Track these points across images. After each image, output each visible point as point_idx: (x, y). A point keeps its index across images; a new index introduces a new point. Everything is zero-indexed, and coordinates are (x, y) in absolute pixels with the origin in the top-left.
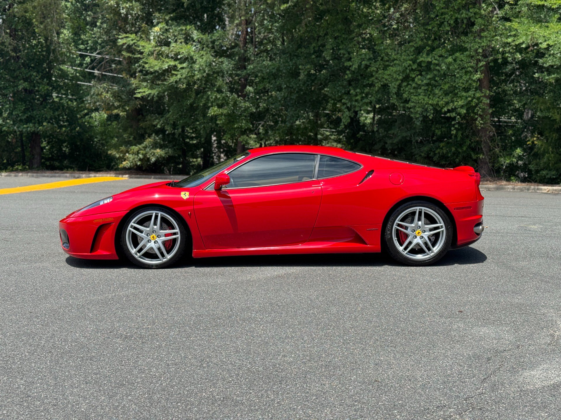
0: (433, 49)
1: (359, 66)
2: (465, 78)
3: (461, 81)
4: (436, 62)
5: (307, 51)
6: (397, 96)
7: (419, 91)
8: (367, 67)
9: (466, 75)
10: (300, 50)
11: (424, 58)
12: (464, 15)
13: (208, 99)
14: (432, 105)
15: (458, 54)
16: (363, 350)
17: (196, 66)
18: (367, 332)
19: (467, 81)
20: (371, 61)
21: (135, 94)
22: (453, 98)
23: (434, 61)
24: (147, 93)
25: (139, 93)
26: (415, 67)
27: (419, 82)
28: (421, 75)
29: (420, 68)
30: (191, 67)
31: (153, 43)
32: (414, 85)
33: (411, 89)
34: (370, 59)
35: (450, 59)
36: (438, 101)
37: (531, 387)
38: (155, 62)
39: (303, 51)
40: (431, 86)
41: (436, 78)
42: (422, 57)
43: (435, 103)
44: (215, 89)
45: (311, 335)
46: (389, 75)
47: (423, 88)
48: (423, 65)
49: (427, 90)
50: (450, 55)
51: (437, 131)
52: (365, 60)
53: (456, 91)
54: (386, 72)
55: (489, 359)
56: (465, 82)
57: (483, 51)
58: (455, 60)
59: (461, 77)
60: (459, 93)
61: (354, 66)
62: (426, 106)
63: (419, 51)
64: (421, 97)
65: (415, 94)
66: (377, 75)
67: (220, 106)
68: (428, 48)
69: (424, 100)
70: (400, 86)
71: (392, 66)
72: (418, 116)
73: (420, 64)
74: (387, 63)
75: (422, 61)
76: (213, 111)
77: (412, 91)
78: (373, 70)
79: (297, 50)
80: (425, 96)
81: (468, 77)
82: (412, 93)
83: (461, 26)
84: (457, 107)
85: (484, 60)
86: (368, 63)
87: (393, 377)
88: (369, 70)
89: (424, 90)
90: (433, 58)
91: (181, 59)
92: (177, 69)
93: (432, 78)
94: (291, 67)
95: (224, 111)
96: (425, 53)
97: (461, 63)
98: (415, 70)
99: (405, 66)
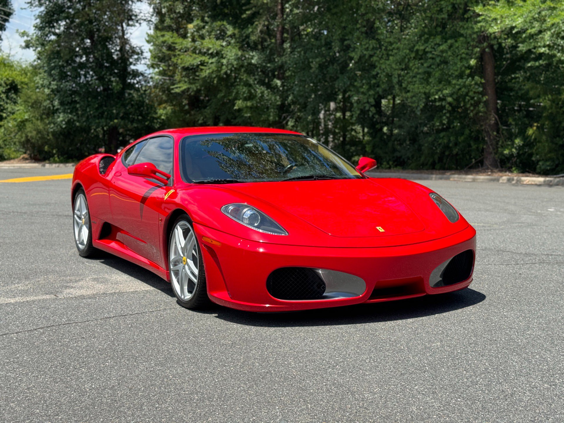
2: (459, 65)
3: (455, 68)
4: (432, 50)
7: (414, 79)
8: (371, 56)
9: (461, 62)
13: (237, 93)
14: (425, 93)
17: (224, 61)
19: (461, 68)
20: (375, 51)
21: (173, 89)
22: (444, 86)
24: (183, 88)
25: (177, 88)
26: (413, 55)
29: (418, 57)
30: (219, 62)
31: (190, 40)
32: (411, 74)
33: (408, 78)
34: (373, 48)
35: (443, 47)
36: (430, 90)
38: (190, 59)
40: (428, 74)
41: (433, 66)
43: (427, 91)
44: (242, 83)
46: (389, 65)
48: (420, 53)
49: (423, 78)
52: (370, 49)
53: (449, 79)
54: (387, 62)
56: (458, 69)
57: (478, 36)
58: (450, 47)
59: (456, 64)
60: (452, 81)
62: (420, 95)
64: (416, 86)
65: (413, 83)
66: (379, 65)
67: (245, 100)
69: (418, 88)
70: (399, 75)
71: (393, 56)
72: (415, 105)
73: (417, 53)
74: (390, 53)
75: (419, 49)
76: (239, 104)
77: (410, 80)
78: (376, 60)
80: (421, 84)
81: (462, 64)
82: (411, 82)
84: (445, 95)
85: (479, 46)
86: (372, 53)
88: (372, 59)
89: (420, 78)
90: (430, 46)
91: (212, 54)
92: (205, 64)
93: (429, 67)
94: (303, 60)
95: (249, 104)
96: (423, 42)
97: (456, 50)
98: (414, 58)
99: (403, 56)
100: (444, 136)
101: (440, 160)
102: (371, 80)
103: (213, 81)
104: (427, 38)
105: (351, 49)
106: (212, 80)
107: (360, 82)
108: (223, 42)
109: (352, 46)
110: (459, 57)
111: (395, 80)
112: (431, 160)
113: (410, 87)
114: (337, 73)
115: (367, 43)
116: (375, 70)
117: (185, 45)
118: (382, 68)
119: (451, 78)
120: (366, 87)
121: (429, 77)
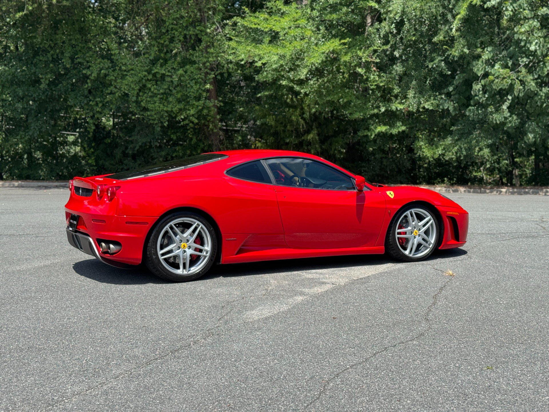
0: (166, 61)
1: (99, 74)
2: (196, 88)
3: (192, 90)
4: (170, 74)
5: (45, 59)
6: (136, 104)
7: (155, 99)
9: (196, 85)
11: (157, 69)
12: (191, 32)
14: (167, 112)
15: (188, 67)
16: (131, 309)
18: (132, 298)
19: (197, 91)
20: (109, 70)
22: (185, 106)
23: (167, 74)
26: (150, 77)
27: (156, 91)
28: (157, 84)
29: (155, 79)
32: (150, 94)
33: (147, 97)
34: (108, 68)
35: (181, 71)
36: (172, 108)
37: (251, 320)
39: (41, 59)
40: (167, 94)
41: (170, 88)
42: (156, 68)
43: (169, 109)
45: (87, 304)
46: (126, 85)
47: (159, 96)
48: (158, 76)
49: (162, 98)
50: (181, 67)
51: (172, 136)
52: (104, 68)
53: (188, 100)
54: (124, 81)
55: (223, 307)
56: (195, 92)
57: (210, 64)
58: (186, 72)
59: (192, 87)
60: (191, 101)
61: (93, 75)
62: (162, 113)
63: (153, 62)
64: (157, 104)
65: (151, 102)
66: (115, 84)
68: (161, 61)
69: (159, 107)
70: (138, 95)
71: (129, 76)
72: (156, 122)
73: (154, 75)
74: (125, 73)
75: (157, 72)
77: (148, 99)
78: (112, 79)
79: (34, 57)
80: (160, 103)
81: (198, 87)
82: (149, 101)
83: (190, 41)
84: (189, 115)
85: (211, 73)
86: (107, 72)
87: (156, 323)
88: (108, 78)
90: (166, 70)
93: (168, 88)
96: (159, 65)
97: (191, 75)
98: (151, 80)
99: (141, 77)
105: (84, 67)
107: (93, 100)
109: (85, 64)
110: (194, 81)
111: (132, 99)
113: (150, 106)
116: (110, 89)
118: (118, 87)
119: (190, 99)
120: (100, 105)
121: (167, 98)
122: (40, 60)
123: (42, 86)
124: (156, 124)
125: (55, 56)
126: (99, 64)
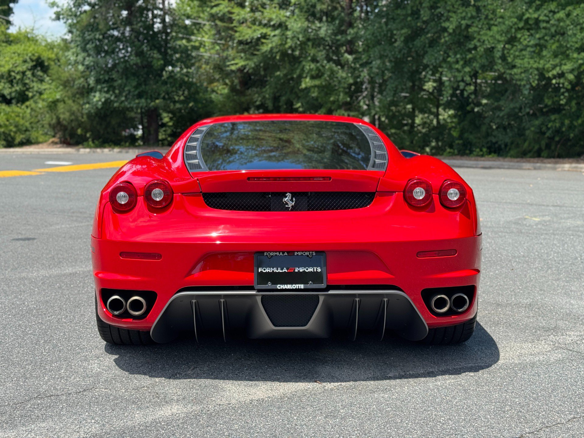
0: (543, 3)
1: (459, 26)
3: (574, 40)
4: (545, 18)
5: (404, 12)
6: (502, 61)
7: (524, 53)
8: (468, 26)
10: (396, 11)
11: (531, 14)
13: (303, 70)
14: (537, 69)
15: (569, 8)
17: (289, 33)
20: (473, 20)
21: (228, 66)
22: (562, 60)
23: (541, 18)
24: (240, 65)
25: (232, 64)
26: (521, 25)
27: (526, 43)
29: (528, 27)
30: (283, 34)
31: (248, 9)
32: (519, 47)
33: (515, 51)
34: (471, 17)
35: (561, 14)
36: (544, 65)
38: (249, 31)
40: (540, 47)
41: (546, 38)
43: (541, 66)
44: (309, 58)
46: (491, 36)
47: (528, 49)
48: (531, 22)
49: (534, 52)
50: (562, 9)
52: (467, 18)
53: (568, 52)
54: (489, 33)
56: (579, 41)
58: (568, 15)
59: (575, 35)
60: (571, 54)
61: (451, 27)
62: (531, 71)
64: (526, 60)
65: (521, 57)
66: (478, 37)
67: (313, 78)
69: (529, 63)
70: (504, 49)
71: (496, 25)
72: (523, 83)
73: (526, 21)
74: (492, 22)
75: (529, 18)
76: (306, 83)
77: (517, 53)
78: (475, 31)
80: (531, 58)
82: (518, 56)
84: (565, 71)
86: (469, 22)
88: (470, 30)
89: (529, 51)
90: (542, 15)
91: (274, 25)
92: (268, 37)
93: (543, 38)
94: (385, 32)
95: (317, 82)
96: (534, 8)
97: (576, 19)
98: (522, 28)
99: (509, 25)
100: (555, 119)
101: (548, 146)
102: (466, 55)
103: (276, 56)
104: (539, 5)
105: (443, 19)
106: (274, 55)
107: (453, 56)
108: (286, 12)
109: (445, 15)
110: (579, 27)
111: (498, 54)
112: (537, 147)
113: (518, 62)
114: (425, 46)
115: (463, 11)
116: (473, 43)
117: (243, 16)
118: (482, 40)
119: (570, 51)
120: (461, 63)
121: (541, 50)
122: (398, 15)
123: (396, 45)
124: (524, 86)
125: (415, 9)
126: (461, 13)
